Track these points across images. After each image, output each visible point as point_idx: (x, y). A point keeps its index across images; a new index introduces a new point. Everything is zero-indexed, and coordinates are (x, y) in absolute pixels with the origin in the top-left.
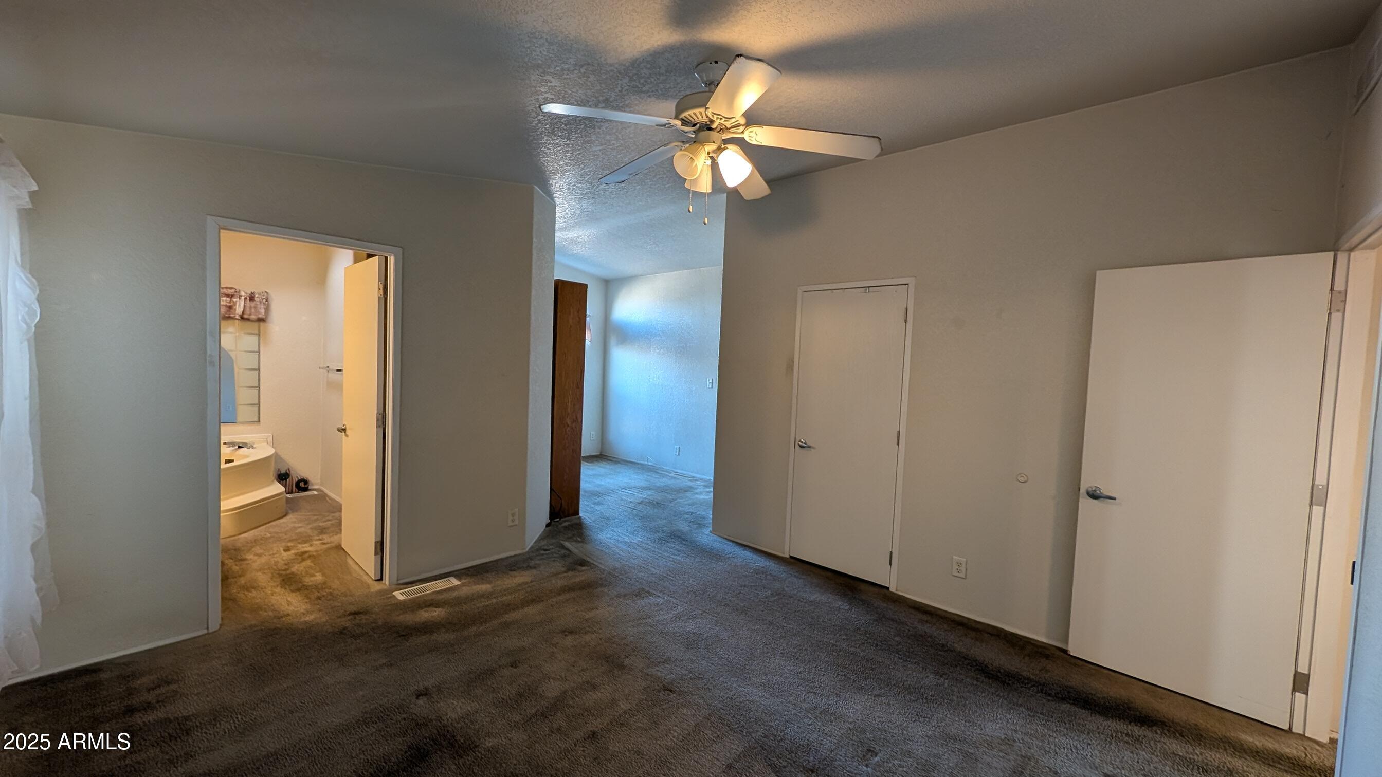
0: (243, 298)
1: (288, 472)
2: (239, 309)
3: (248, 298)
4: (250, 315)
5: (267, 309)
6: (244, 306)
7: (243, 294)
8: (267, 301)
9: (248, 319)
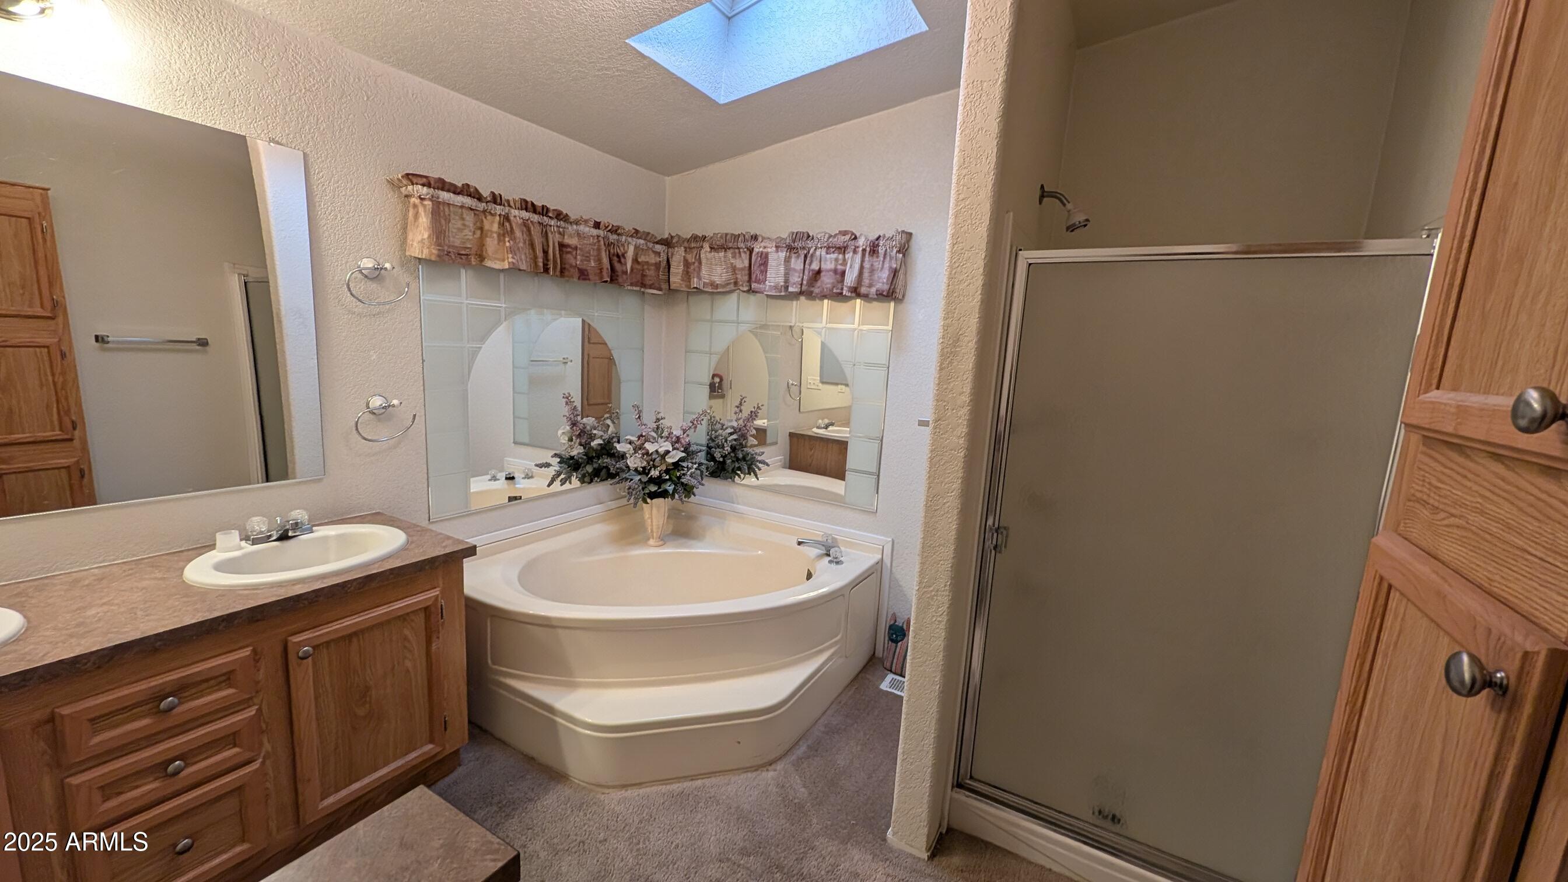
0: (860, 250)
3: (868, 249)
5: (903, 272)
6: (862, 268)
7: (862, 241)
8: (901, 251)
9: (867, 296)
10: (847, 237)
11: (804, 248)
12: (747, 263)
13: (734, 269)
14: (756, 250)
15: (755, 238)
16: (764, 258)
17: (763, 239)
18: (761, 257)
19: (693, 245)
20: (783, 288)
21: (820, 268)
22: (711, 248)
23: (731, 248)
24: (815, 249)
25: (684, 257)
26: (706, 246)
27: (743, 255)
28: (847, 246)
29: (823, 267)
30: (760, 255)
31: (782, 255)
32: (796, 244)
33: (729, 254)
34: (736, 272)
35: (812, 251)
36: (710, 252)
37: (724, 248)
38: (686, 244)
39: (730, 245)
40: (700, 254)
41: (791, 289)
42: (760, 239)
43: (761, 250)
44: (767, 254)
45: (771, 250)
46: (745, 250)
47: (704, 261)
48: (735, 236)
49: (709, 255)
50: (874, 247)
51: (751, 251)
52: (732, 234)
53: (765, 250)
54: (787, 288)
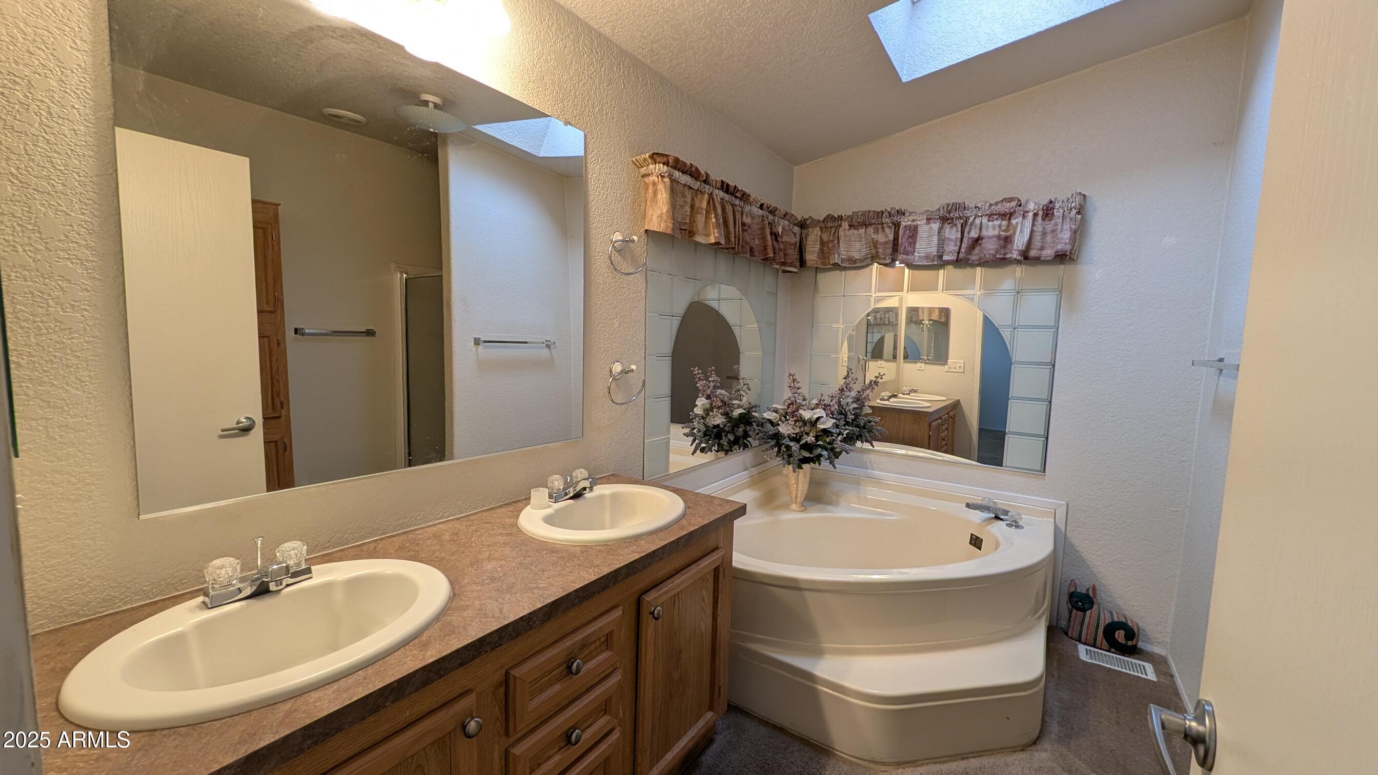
0: (1031, 215)
1: (1091, 594)
2: (1020, 241)
3: (1041, 213)
4: (1042, 248)
5: (1079, 233)
6: (1032, 232)
7: (1031, 206)
8: (1079, 213)
9: (1037, 260)
10: (1014, 204)
11: (961, 218)
12: (891, 237)
13: (875, 244)
14: (903, 224)
15: (901, 213)
16: (913, 232)
17: (911, 214)
18: (909, 230)
19: (830, 225)
20: (936, 258)
21: (979, 236)
22: (850, 226)
23: (874, 224)
24: (975, 218)
25: (821, 236)
26: (845, 225)
27: (887, 230)
28: (1015, 212)
29: (985, 233)
30: (908, 228)
31: (935, 226)
32: (951, 215)
33: (871, 230)
34: (878, 246)
35: (971, 219)
36: (850, 229)
37: (865, 225)
38: (822, 225)
39: (873, 221)
40: (838, 232)
41: (945, 258)
42: (907, 214)
43: (909, 223)
44: (916, 227)
45: (921, 222)
46: (891, 224)
47: (842, 239)
48: (878, 213)
49: (848, 233)
50: (1047, 210)
51: (897, 225)
52: (874, 211)
53: (915, 223)
54: (941, 257)
